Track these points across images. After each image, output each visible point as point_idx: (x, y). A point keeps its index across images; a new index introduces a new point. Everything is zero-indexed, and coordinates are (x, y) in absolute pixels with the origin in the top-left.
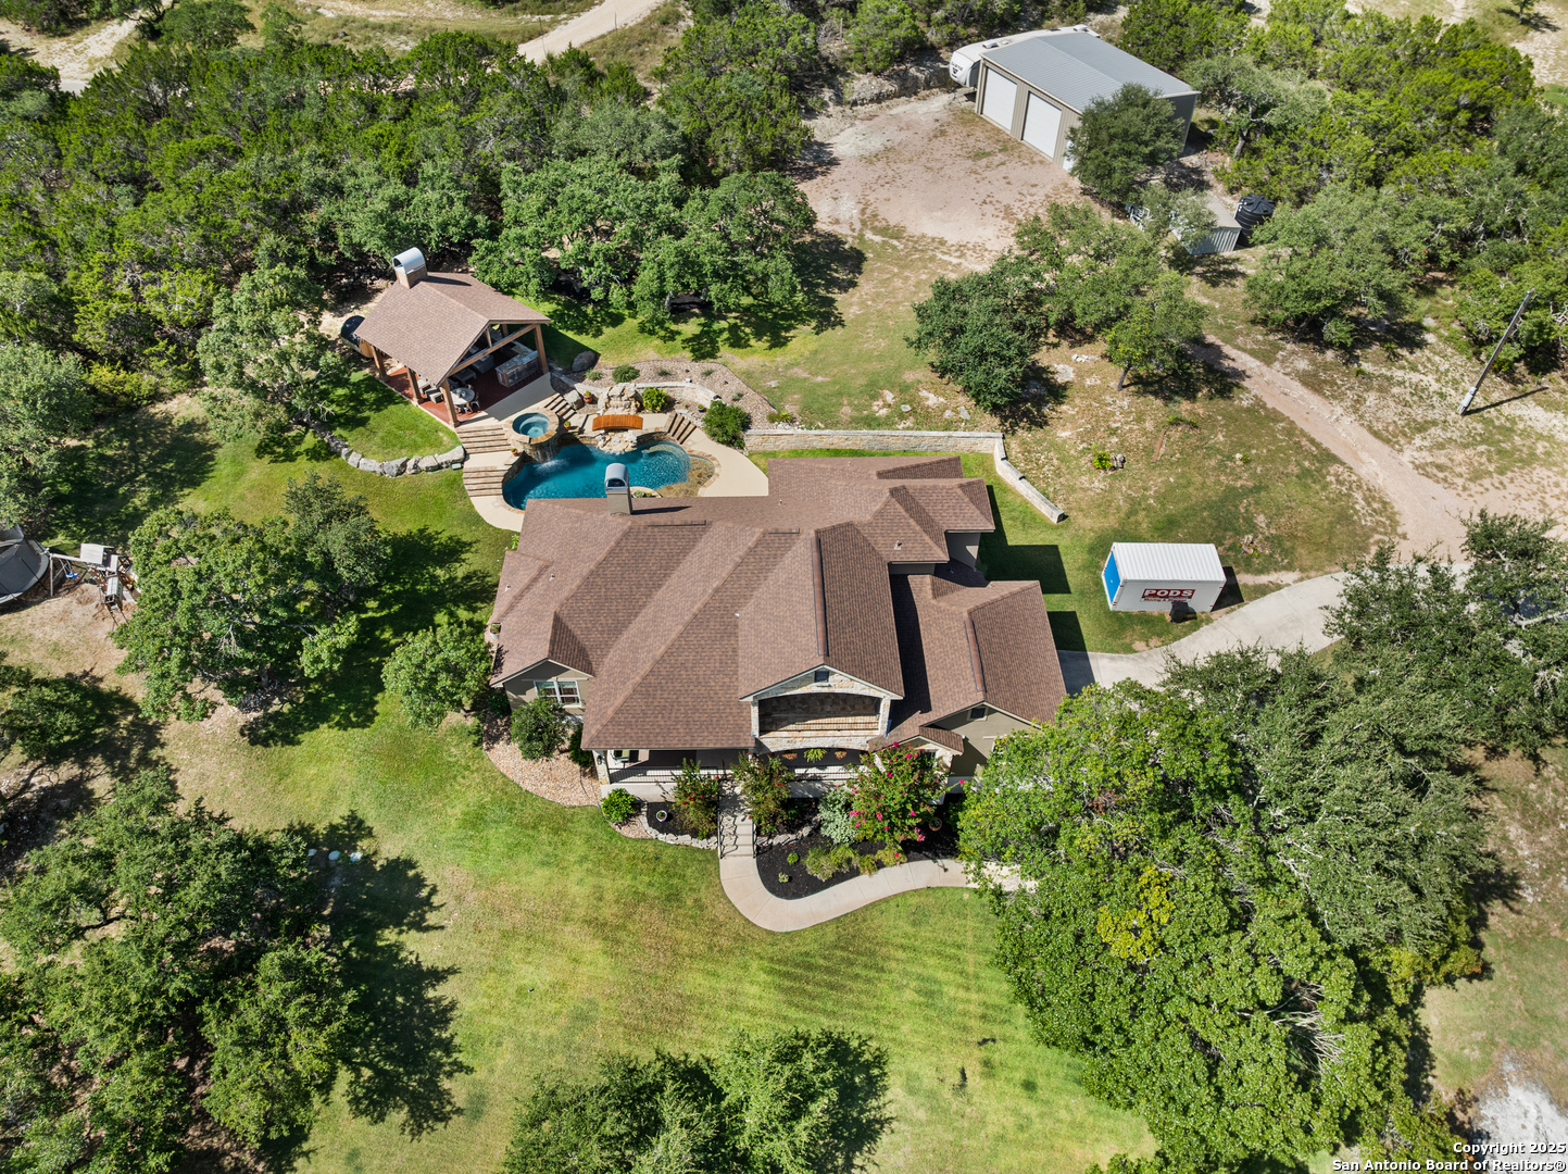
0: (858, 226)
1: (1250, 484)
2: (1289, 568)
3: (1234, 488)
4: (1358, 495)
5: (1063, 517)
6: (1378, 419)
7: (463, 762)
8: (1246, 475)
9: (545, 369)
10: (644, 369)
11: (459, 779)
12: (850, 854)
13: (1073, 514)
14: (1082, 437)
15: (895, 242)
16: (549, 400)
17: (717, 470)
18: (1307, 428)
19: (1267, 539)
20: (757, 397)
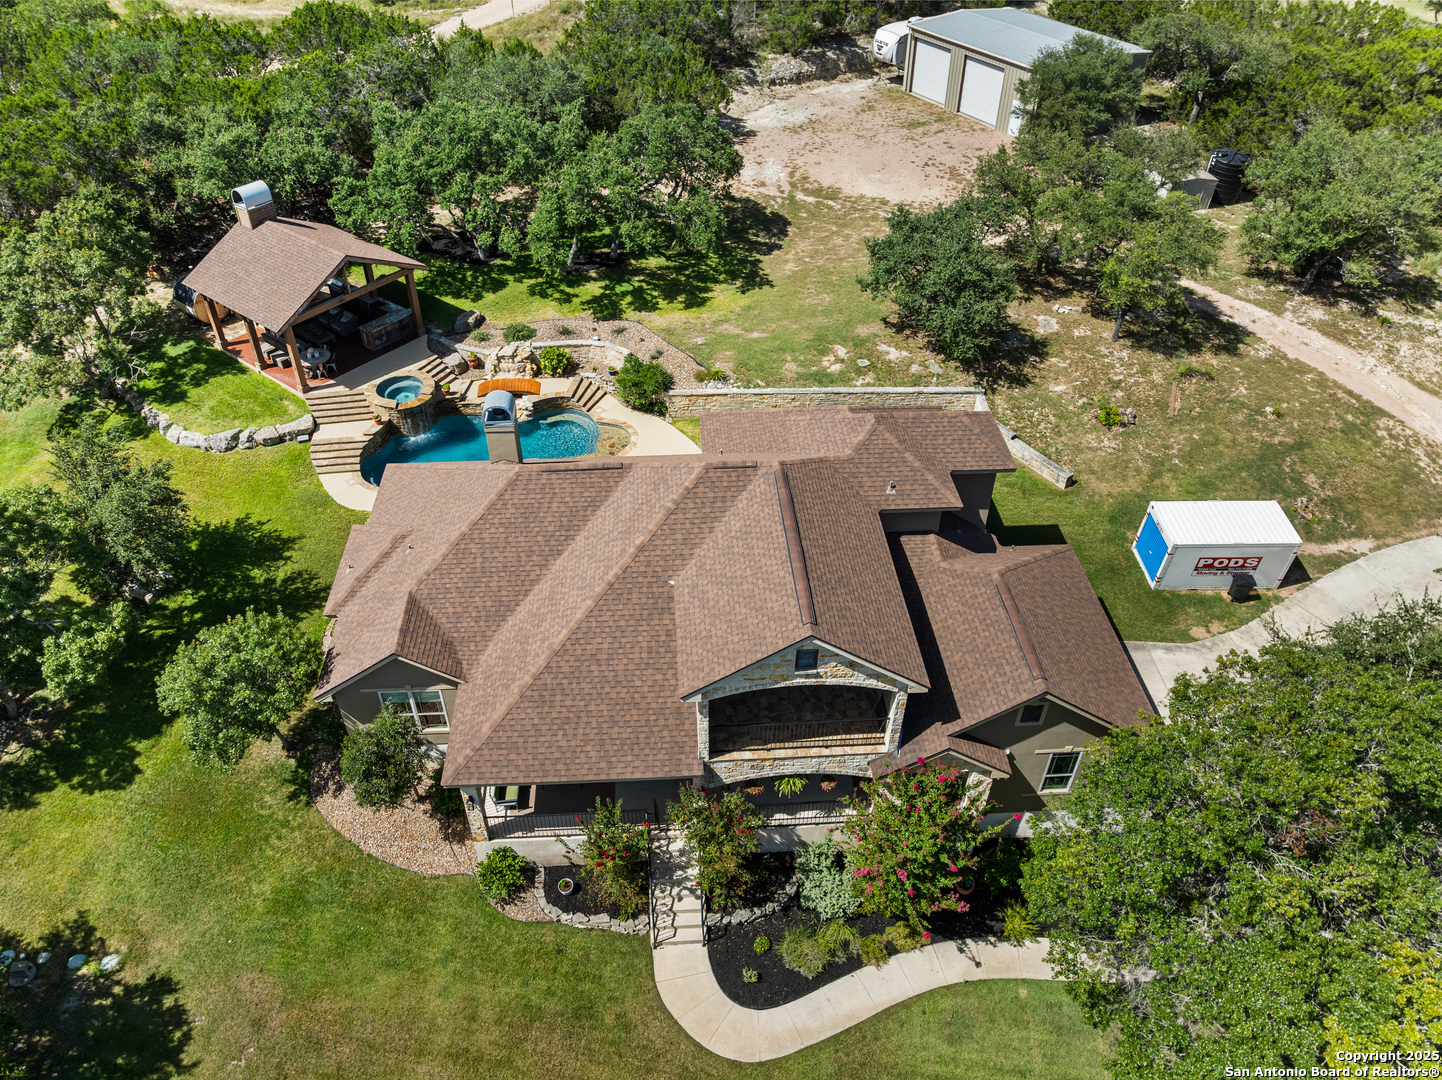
0: (787, 188)
1: (1289, 440)
2: (1359, 534)
3: (1272, 445)
4: (1419, 451)
5: (1071, 482)
6: (1418, 370)
7: (280, 816)
8: (1282, 431)
9: (421, 330)
10: (542, 329)
11: (274, 841)
12: (847, 933)
13: (1083, 478)
14: (1082, 390)
15: (831, 203)
16: (425, 362)
17: (633, 439)
18: (1340, 380)
19: (1323, 501)
20: (681, 355)
